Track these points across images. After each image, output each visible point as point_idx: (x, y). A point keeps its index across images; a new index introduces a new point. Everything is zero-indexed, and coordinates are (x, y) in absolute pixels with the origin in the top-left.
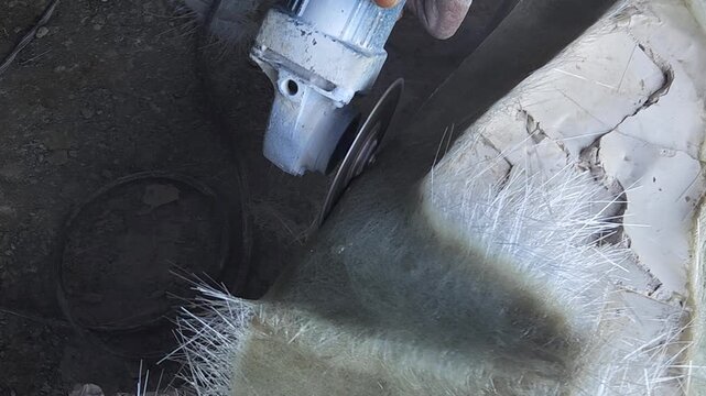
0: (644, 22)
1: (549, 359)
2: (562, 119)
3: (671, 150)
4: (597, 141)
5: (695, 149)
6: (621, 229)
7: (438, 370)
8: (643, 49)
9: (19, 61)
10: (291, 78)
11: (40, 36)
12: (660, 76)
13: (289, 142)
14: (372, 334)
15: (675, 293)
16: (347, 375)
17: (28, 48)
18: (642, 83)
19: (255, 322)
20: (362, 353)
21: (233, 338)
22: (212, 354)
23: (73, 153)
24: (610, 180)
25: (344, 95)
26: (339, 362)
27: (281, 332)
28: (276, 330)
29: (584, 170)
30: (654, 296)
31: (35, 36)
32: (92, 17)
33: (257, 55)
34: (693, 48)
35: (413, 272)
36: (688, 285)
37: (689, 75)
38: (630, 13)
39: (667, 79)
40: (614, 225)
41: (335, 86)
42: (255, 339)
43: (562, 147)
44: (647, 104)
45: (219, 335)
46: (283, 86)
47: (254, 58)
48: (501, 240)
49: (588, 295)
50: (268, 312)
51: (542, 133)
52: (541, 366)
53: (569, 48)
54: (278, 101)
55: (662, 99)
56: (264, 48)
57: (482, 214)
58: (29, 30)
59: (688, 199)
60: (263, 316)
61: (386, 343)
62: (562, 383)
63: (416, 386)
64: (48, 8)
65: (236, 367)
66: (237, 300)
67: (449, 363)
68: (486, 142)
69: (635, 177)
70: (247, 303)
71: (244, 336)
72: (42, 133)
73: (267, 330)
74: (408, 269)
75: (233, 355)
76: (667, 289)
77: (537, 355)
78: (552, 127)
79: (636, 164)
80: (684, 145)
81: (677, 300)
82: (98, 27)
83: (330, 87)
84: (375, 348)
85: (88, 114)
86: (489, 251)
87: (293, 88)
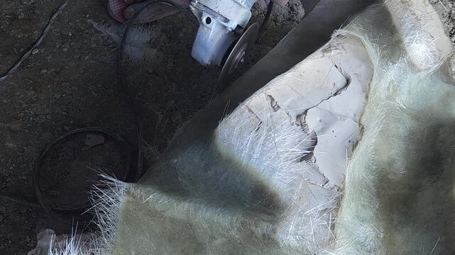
0: (339, 53)
1: (269, 214)
2: (289, 101)
3: (344, 117)
4: (306, 112)
5: (358, 118)
6: (312, 154)
7: (216, 218)
8: (337, 67)
9: (22, 66)
10: (209, 16)
11: (34, 53)
12: (345, 81)
13: (204, 47)
14: (185, 200)
15: (336, 186)
16: (173, 221)
17: (27, 60)
18: (334, 84)
19: (128, 192)
20: (179, 209)
21: (118, 201)
22: (108, 209)
23: (48, 117)
24: (310, 131)
25: (233, 25)
26: (169, 214)
27: (141, 198)
28: (139, 197)
29: (298, 125)
30: (325, 187)
31: (31, 54)
32: (63, 44)
33: (193, 5)
34: (363, 67)
35: (209, 172)
36: (343, 183)
37: (360, 81)
38: (332, 49)
39: (348, 82)
40: (308, 152)
41: (229, 20)
42: (128, 202)
43: (288, 114)
44: (335, 94)
45: (111, 199)
46: (204, 20)
47: (191, 7)
48: (250, 157)
49: (291, 185)
50: (135, 188)
51: (279, 107)
52: (265, 217)
53: (297, 66)
54: (201, 28)
55: (343, 92)
56: (197, 2)
57: (242, 144)
58: (28, 50)
59: (350, 141)
60: (132, 190)
61: (192, 204)
62: (273, 225)
63: (206, 226)
64: (39, 38)
65: (119, 217)
66: (120, 182)
67: (221, 215)
68: (250, 110)
69: (323, 130)
70: (124, 183)
71: (123, 199)
72: (32, 105)
73: (134, 197)
74: (206, 171)
75: (118, 211)
76: (332, 183)
77: (264, 212)
78: (284, 104)
79: (325, 124)
80: (353, 115)
81: (336, 189)
82: (66, 50)
83: (227, 20)
84: (186, 207)
85: (58, 96)
86: (244, 162)
87: (208, 21)
